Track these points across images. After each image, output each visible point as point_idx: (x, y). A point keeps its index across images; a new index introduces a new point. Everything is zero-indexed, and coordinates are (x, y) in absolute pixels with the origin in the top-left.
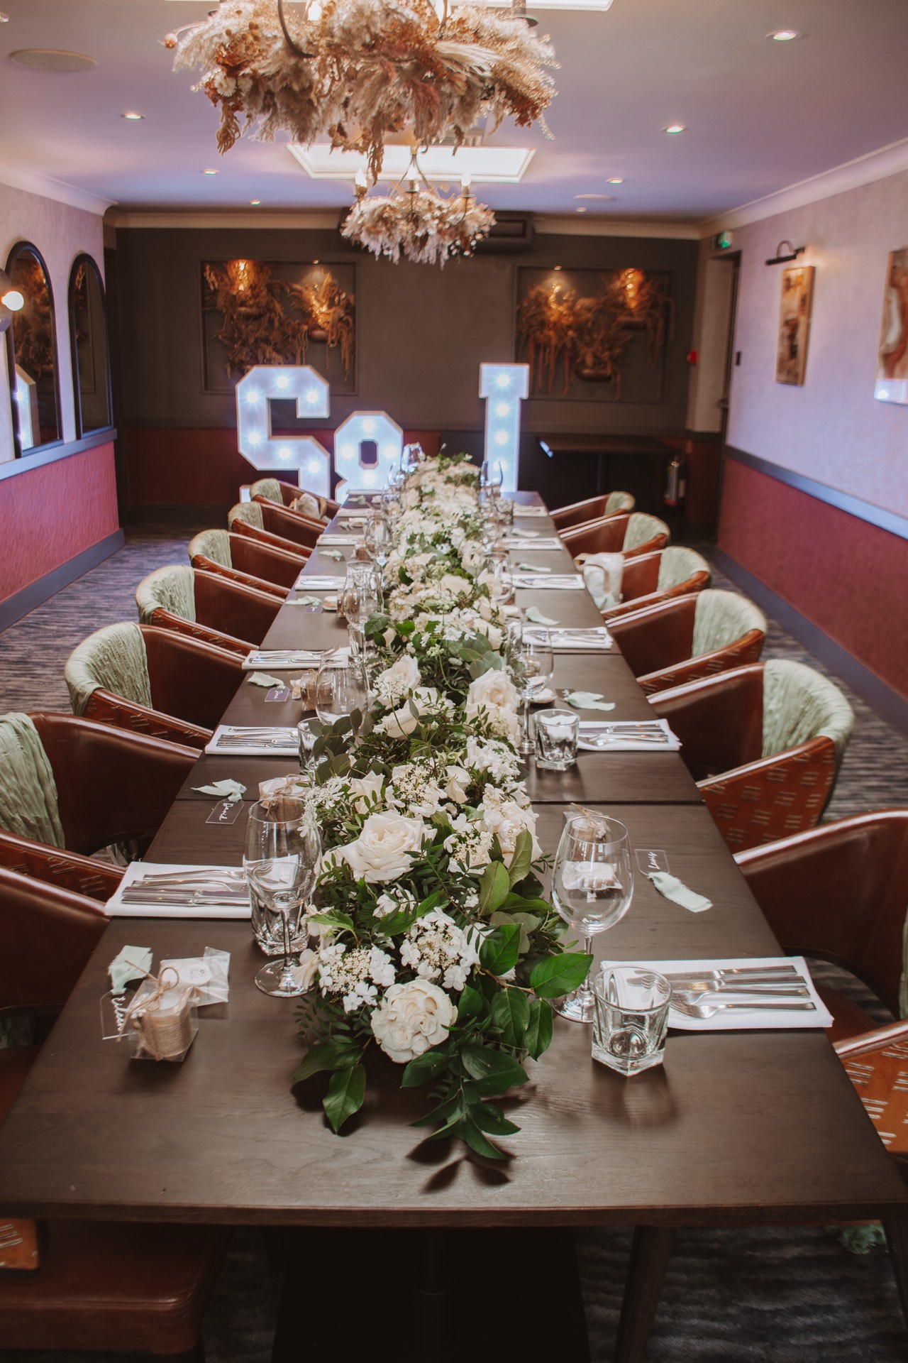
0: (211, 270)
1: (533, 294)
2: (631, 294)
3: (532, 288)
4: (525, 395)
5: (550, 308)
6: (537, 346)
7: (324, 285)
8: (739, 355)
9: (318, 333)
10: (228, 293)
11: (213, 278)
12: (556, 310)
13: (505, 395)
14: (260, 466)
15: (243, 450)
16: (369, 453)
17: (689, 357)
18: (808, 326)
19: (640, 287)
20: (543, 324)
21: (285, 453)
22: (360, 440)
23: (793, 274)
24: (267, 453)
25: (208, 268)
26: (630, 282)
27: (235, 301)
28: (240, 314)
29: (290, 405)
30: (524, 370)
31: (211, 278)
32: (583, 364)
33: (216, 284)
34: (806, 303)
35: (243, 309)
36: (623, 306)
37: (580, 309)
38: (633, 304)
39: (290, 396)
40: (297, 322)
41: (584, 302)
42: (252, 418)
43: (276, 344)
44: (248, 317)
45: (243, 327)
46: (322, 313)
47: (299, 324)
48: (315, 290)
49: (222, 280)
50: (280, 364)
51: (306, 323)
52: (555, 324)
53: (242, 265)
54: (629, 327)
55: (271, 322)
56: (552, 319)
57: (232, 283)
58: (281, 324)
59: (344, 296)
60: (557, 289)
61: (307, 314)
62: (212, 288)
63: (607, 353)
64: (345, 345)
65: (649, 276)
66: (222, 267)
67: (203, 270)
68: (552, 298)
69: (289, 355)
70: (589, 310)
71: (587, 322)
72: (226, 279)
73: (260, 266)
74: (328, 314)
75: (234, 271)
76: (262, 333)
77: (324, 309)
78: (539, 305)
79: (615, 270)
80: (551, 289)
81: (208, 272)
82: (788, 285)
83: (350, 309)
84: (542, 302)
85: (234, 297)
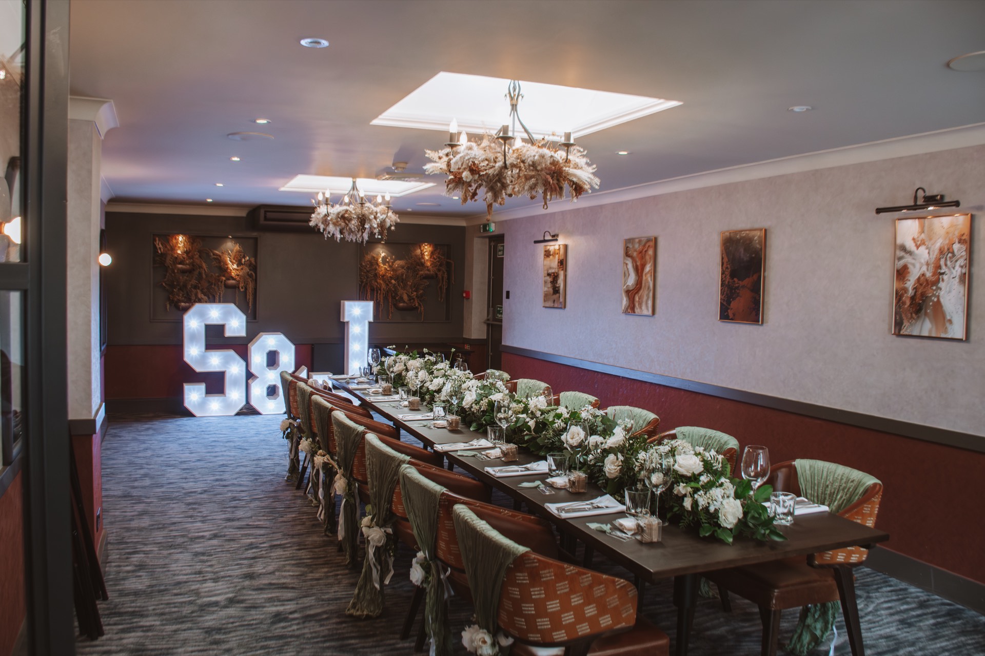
0: (159, 240)
1: (368, 257)
2: (427, 258)
3: (367, 254)
4: (371, 320)
5: (379, 266)
6: (372, 290)
7: (235, 251)
8: (508, 293)
9: (231, 282)
10: (172, 256)
11: (161, 246)
12: (383, 268)
13: (359, 320)
14: (198, 369)
15: (187, 359)
16: (272, 359)
17: (464, 295)
18: (565, 276)
19: (432, 254)
20: (376, 275)
21: (215, 361)
22: (267, 351)
23: (551, 249)
24: (203, 360)
25: (157, 239)
26: (426, 250)
27: (176, 260)
28: (178, 269)
29: (220, 328)
30: (370, 305)
31: (159, 245)
32: (401, 300)
33: (162, 250)
34: (563, 263)
35: (180, 266)
36: (422, 265)
37: (398, 267)
38: (429, 264)
39: (221, 323)
40: (217, 275)
41: (398, 263)
42: (193, 338)
43: (203, 289)
44: (183, 272)
45: (181, 278)
46: (234, 269)
47: (218, 276)
48: (229, 254)
49: (166, 247)
50: (206, 302)
51: (224, 276)
52: (383, 276)
53: (181, 238)
54: (427, 277)
55: (200, 274)
56: (381, 273)
57: (173, 249)
58: (207, 275)
59: (248, 258)
60: (383, 255)
61: (224, 270)
62: (160, 252)
63: (415, 293)
64: (250, 290)
65: (437, 247)
66: (167, 238)
67: (155, 240)
68: (380, 260)
69: (211, 297)
70: (403, 267)
71: (402, 275)
72: (168, 247)
73: (192, 239)
74: (237, 270)
75: (174, 241)
76: (194, 282)
77: (235, 266)
78: (371, 264)
79: (419, 244)
80: (379, 254)
81: (157, 242)
82: (548, 254)
83: (254, 267)
84: (374, 262)
85: (176, 258)
